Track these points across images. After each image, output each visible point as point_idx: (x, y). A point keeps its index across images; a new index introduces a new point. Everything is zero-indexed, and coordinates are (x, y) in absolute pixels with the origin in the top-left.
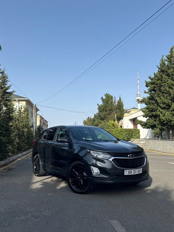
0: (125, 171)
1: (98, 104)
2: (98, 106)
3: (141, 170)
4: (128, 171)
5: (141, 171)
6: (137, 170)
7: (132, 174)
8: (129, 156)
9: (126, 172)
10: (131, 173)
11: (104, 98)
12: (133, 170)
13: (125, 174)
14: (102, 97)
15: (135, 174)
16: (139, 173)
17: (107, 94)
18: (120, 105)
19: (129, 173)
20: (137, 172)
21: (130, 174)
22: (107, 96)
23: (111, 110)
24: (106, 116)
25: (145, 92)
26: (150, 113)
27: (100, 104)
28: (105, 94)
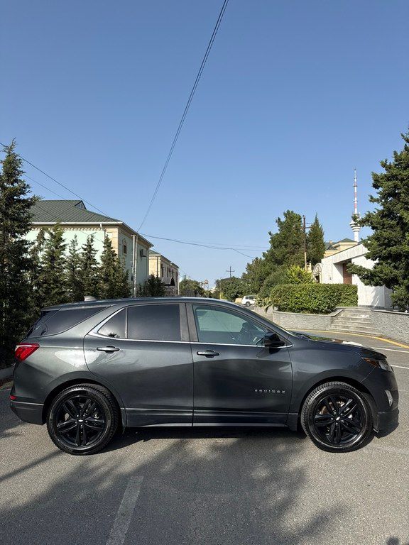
1: (270, 233)
2: (270, 236)
11: (283, 219)
14: (279, 219)
17: (288, 212)
18: (317, 233)
22: (289, 215)
23: (297, 244)
24: (287, 256)
25: (372, 200)
26: (385, 249)
27: (274, 233)
28: (286, 212)
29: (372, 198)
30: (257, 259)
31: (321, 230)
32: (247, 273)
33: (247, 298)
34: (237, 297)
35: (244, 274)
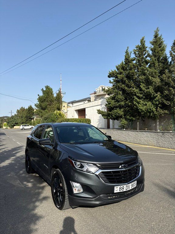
0: (115, 187)
1: (38, 95)
2: (38, 97)
3: (136, 183)
4: (119, 187)
5: (135, 185)
6: (130, 184)
7: (125, 190)
8: (120, 167)
9: (117, 189)
10: (123, 189)
11: (45, 89)
12: (125, 186)
13: (115, 192)
14: (43, 89)
15: (128, 190)
16: (133, 188)
17: (47, 86)
19: (120, 190)
20: (130, 187)
21: (122, 191)
22: (47, 87)
23: (52, 101)
24: (48, 106)
25: (110, 82)
26: (117, 103)
27: (40, 95)
28: (46, 86)
29: (110, 81)
30: (22, 108)
31: (61, 96)
32: (16, 114)
33: (23, 126)
34: (15, 125)
35: (15, 114)
